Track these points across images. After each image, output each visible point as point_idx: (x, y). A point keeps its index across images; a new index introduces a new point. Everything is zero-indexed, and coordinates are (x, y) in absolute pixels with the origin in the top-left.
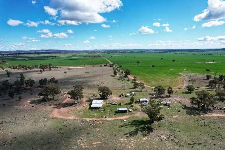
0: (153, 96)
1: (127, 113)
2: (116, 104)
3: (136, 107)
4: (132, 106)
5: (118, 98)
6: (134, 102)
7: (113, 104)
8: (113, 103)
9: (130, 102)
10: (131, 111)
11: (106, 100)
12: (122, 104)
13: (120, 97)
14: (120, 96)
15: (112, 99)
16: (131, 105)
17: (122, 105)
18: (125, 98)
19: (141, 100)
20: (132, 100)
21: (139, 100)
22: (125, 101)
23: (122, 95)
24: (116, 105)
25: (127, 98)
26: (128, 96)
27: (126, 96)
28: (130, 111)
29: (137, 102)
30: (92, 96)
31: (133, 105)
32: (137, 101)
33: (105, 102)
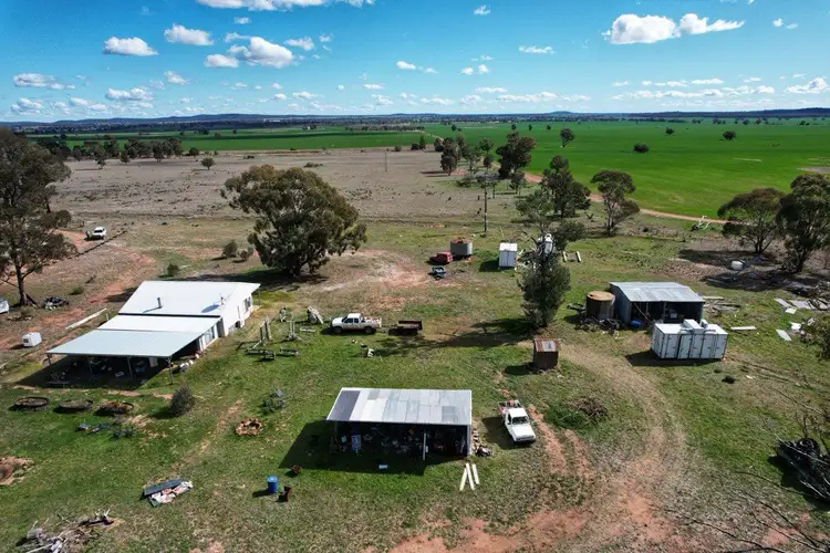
0: (723, 270)
1: (470, 474)
2: (370, 331)
3: (590, 376)
4: (546, 361)
5: (418, 278)
6: (563, 311)
7: (333, 331)
8: (337, 321)
9: (517, 309)
10: (525, 443)
11: (305, 288)
12: (428, 333)
13: (430, 269)
14: (438, 261)
15: (359, 280)
16: (525, 345)
17: (430, 345)
18: (477, 278)
19: (636, 292)
20: (544, 288)
21: (610, 297)
22: (473, 300)
23: (460, 253)
24: (359, 340)
25: (499, 280)
26: (502, 263)
27: (492, 265)
28: (520, 431)
29: (591, 314)
30: (220, 253)
31: (547, 346)
32: (594, 307)
33: (276, 307)
